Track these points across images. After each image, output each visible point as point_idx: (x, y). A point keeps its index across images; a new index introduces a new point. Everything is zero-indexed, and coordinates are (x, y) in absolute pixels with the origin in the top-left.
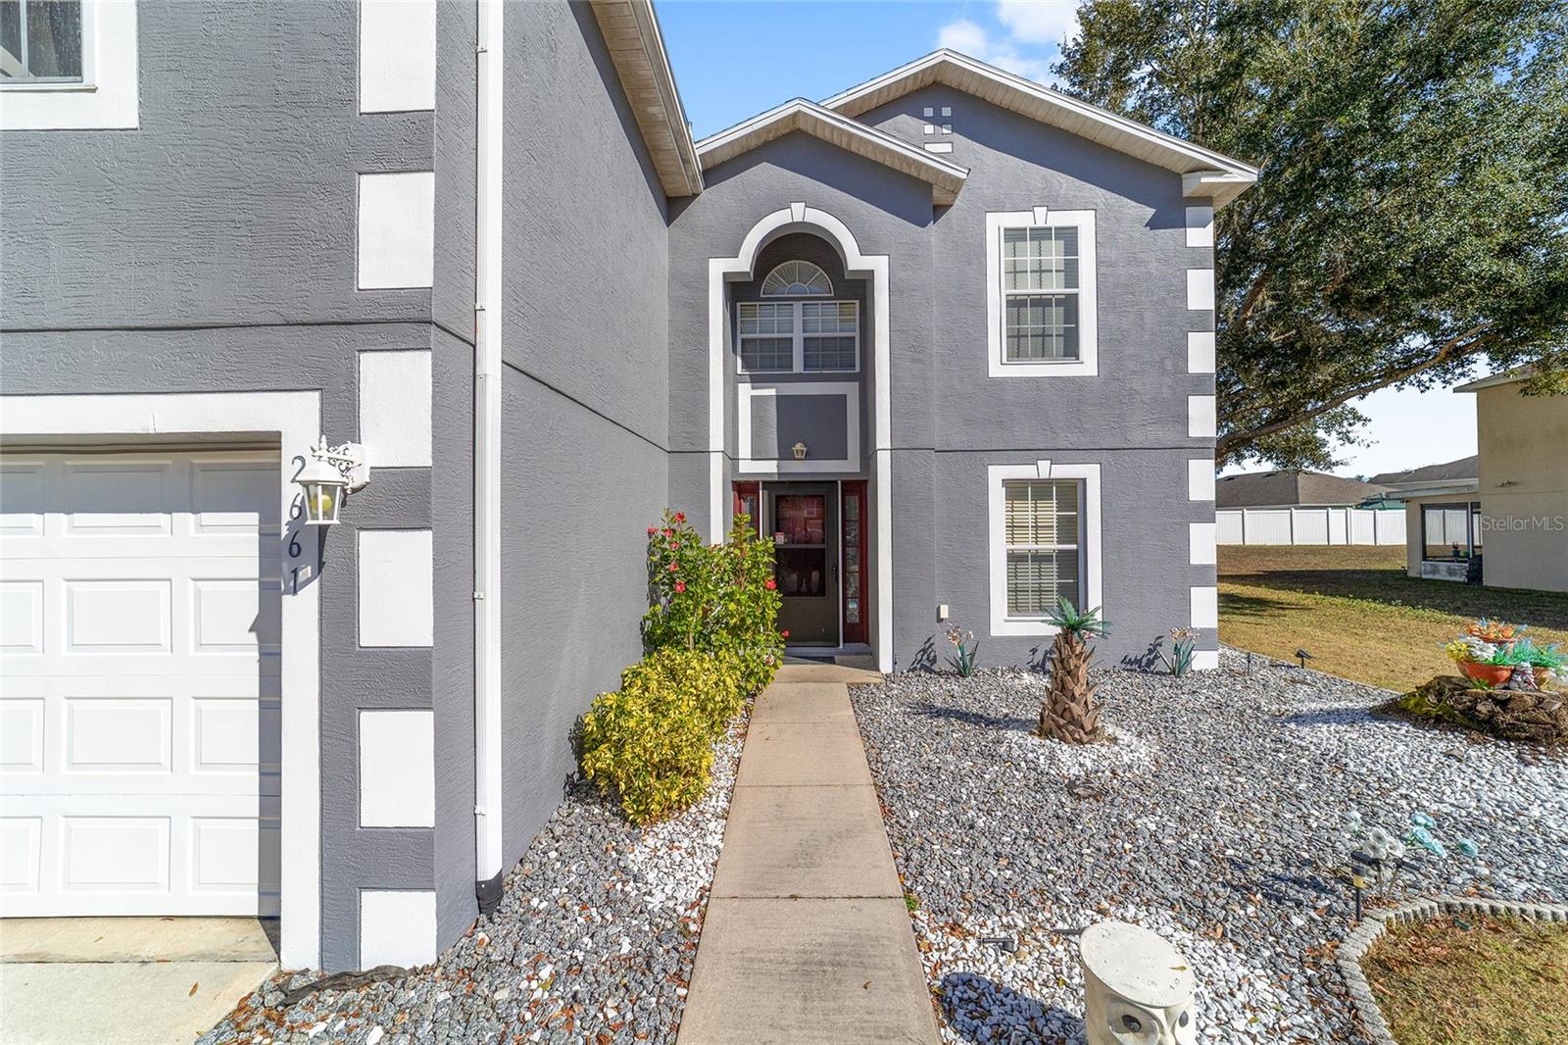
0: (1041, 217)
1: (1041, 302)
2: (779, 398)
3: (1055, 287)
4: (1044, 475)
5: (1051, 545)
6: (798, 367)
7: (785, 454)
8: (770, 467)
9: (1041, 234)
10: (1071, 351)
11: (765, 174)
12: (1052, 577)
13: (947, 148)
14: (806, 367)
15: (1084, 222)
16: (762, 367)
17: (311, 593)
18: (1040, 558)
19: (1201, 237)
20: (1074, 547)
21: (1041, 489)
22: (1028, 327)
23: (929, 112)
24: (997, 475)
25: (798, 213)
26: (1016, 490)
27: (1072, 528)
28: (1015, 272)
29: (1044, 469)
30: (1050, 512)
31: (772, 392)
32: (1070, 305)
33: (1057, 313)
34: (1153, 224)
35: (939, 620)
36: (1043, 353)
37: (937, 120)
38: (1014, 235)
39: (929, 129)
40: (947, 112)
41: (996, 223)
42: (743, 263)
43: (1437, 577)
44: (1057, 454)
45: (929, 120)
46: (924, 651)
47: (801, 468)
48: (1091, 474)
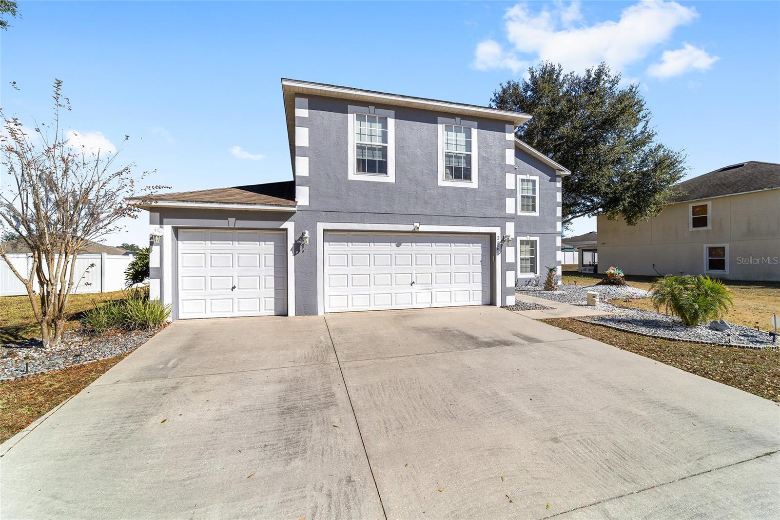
0: (528, 177)
1: (528, 197)
3: (530, 194)
5: (528, 256)
9: (528, 181)
10: (534, 209)
12: (529, 265)
15: (536, 178)
17: (500, 255)
18: (527, 259)
19: (559, 185)
20: (533, 256)
21: (527, 243)
22: (526, 203)
24: (519, 239)
26: (522, 243)
27: (533, 252)
28: (523, 189)
29: (528, 238)
30: (528, 248)
32: (534, 198)
33: (531, 200)
34: (550, 181)
36: (528, 210)
38: (523, 180)
41: (519, 177)
43: (586, 272)
44: (531, 234)
48: (537, 239)
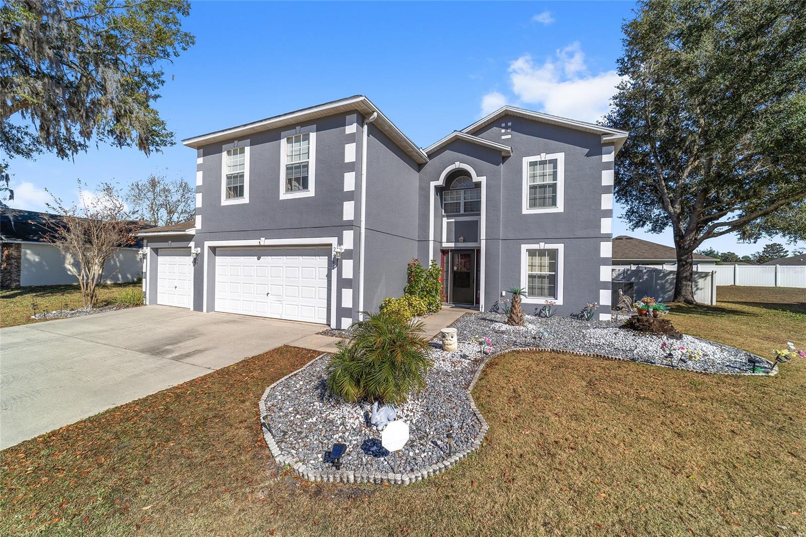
0: (544, 157)
1: (543, 187)
2: (455, 222)
3: (548, 181)
4: (542, 248)
5: (546, 272)
6: (462, 212)
7: (457, 241)
8: (452, 245)
9: (543, 163)
10: (554, 204)
11: (448, 153)
12: (546, 285)
13: (509, 136)
14: (465, 211)
15: (560, 157)
16: (451, 212)
18: (541, 277)
19: (609, 158)
20: (554, 273)
21: (542, 253)
22: (538, 196)
23: (503, 125)
24: (524, 247)
25: (458, 165)
26: (532, 253)
27: (553, 267)
28: (534, 177)
29: (542, 246)
30: (546, 260)
31: (453, 220)
32: (554, 187)
33: (548, 190)
34: (588, 155)
35: (502, 296)
36: (543, 205)
37: (506, 128)
38: (533, 164)
39: (503, 131)
40: (510, 124)
41: (526, 160)
42: (440, 182)
44: (547, 240)
45: (503, 128)
46: (495, 305)
47: (462, 245)
48: (560, 247)
